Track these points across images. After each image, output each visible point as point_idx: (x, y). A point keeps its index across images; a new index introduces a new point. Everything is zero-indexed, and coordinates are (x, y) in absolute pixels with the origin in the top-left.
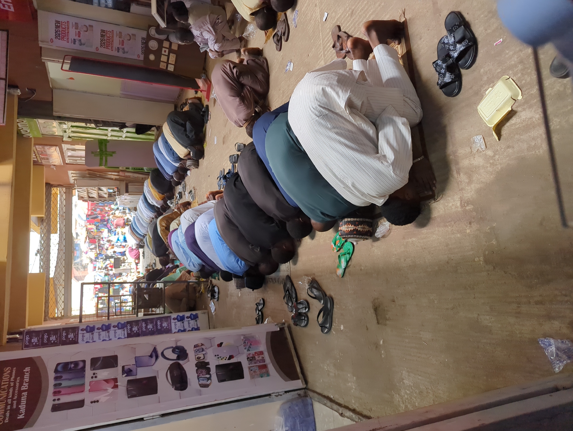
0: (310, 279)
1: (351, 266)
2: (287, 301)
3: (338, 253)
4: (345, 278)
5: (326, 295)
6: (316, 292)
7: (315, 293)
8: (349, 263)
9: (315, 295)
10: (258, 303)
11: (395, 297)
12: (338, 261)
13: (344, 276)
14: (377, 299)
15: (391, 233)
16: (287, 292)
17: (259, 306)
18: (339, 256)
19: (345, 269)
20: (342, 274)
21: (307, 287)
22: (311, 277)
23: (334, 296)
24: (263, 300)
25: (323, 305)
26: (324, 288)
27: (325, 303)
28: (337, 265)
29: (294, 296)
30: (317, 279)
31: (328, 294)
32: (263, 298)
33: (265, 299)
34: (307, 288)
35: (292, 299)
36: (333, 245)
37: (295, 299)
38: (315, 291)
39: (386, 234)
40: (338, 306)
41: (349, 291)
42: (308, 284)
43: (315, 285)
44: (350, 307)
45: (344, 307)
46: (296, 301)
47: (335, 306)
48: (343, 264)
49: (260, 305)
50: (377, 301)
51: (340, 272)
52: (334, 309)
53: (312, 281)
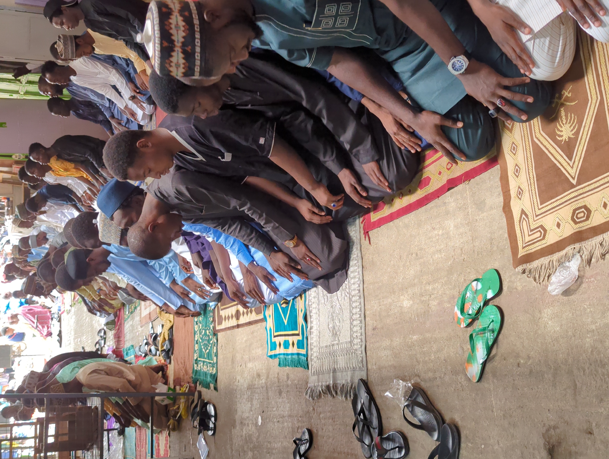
0: (409, 387)
1: (497, 358)
2: (361, 434)
3: (469, 329)
4: (484, 384)
5: (444, 422)
6: (422, 415)
7: (421, 417)
8: (494, 352)
9: (420, 421)
10: (300, 440)
11: (594, 424)
12: (469, 347)
13: (483, 379)
14: (555, 428)
15: (583, 285)
16: (359, 415)
17: (302, 445)
18: (471, 336)
19: (484, 364)
20: (476, 374)
21: (403, 403)
22: (410, 383)
23: (460, 423)
24: (310, 432)
25: (438, 443)
26: (441, 405)
27: (443, 438)
28: (466, 355)
29: (375, 422)
30: (423, 385)
31: (447, 418)
32: (310, 428)
33: (314, 430)
34: (402, 406)
35: (372, 430)
36: (459, 313)
37: (377, 431)
38: (419, 411)
39: (572, 288)
40: (470, 445)
41: (492, 411)
42: (404, 397)
43: (421, 400)
44: (496, 447)
45: (483, 446)
46: (381, 433)
47: (463, 445)
48: (481, 354)
49: (304, 444)
50: (553, 433)
51: (475, 369)
52: (461, 452)
53: (413, 392)
